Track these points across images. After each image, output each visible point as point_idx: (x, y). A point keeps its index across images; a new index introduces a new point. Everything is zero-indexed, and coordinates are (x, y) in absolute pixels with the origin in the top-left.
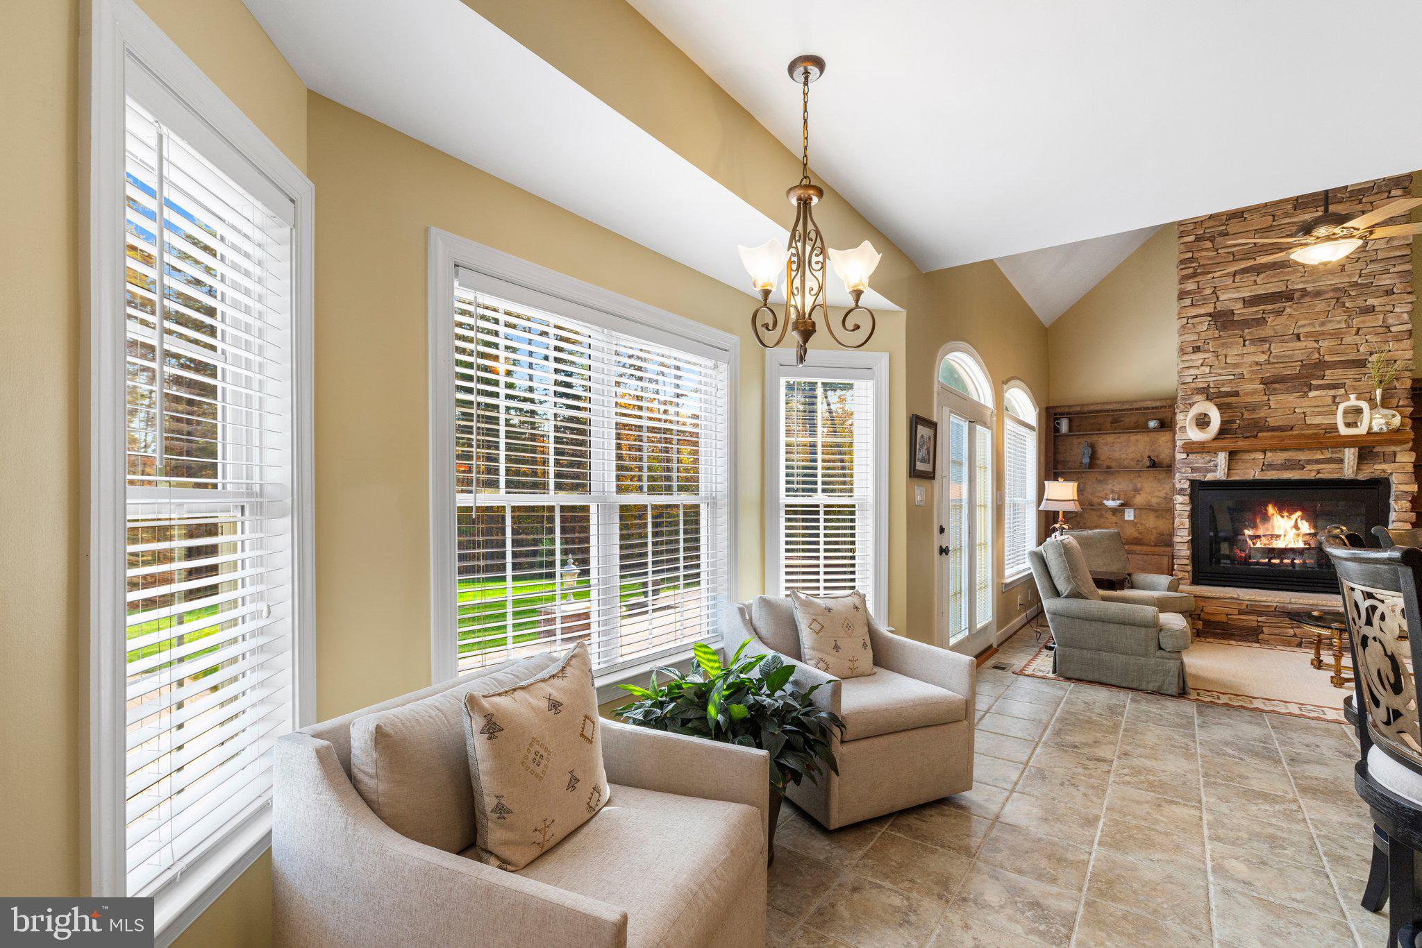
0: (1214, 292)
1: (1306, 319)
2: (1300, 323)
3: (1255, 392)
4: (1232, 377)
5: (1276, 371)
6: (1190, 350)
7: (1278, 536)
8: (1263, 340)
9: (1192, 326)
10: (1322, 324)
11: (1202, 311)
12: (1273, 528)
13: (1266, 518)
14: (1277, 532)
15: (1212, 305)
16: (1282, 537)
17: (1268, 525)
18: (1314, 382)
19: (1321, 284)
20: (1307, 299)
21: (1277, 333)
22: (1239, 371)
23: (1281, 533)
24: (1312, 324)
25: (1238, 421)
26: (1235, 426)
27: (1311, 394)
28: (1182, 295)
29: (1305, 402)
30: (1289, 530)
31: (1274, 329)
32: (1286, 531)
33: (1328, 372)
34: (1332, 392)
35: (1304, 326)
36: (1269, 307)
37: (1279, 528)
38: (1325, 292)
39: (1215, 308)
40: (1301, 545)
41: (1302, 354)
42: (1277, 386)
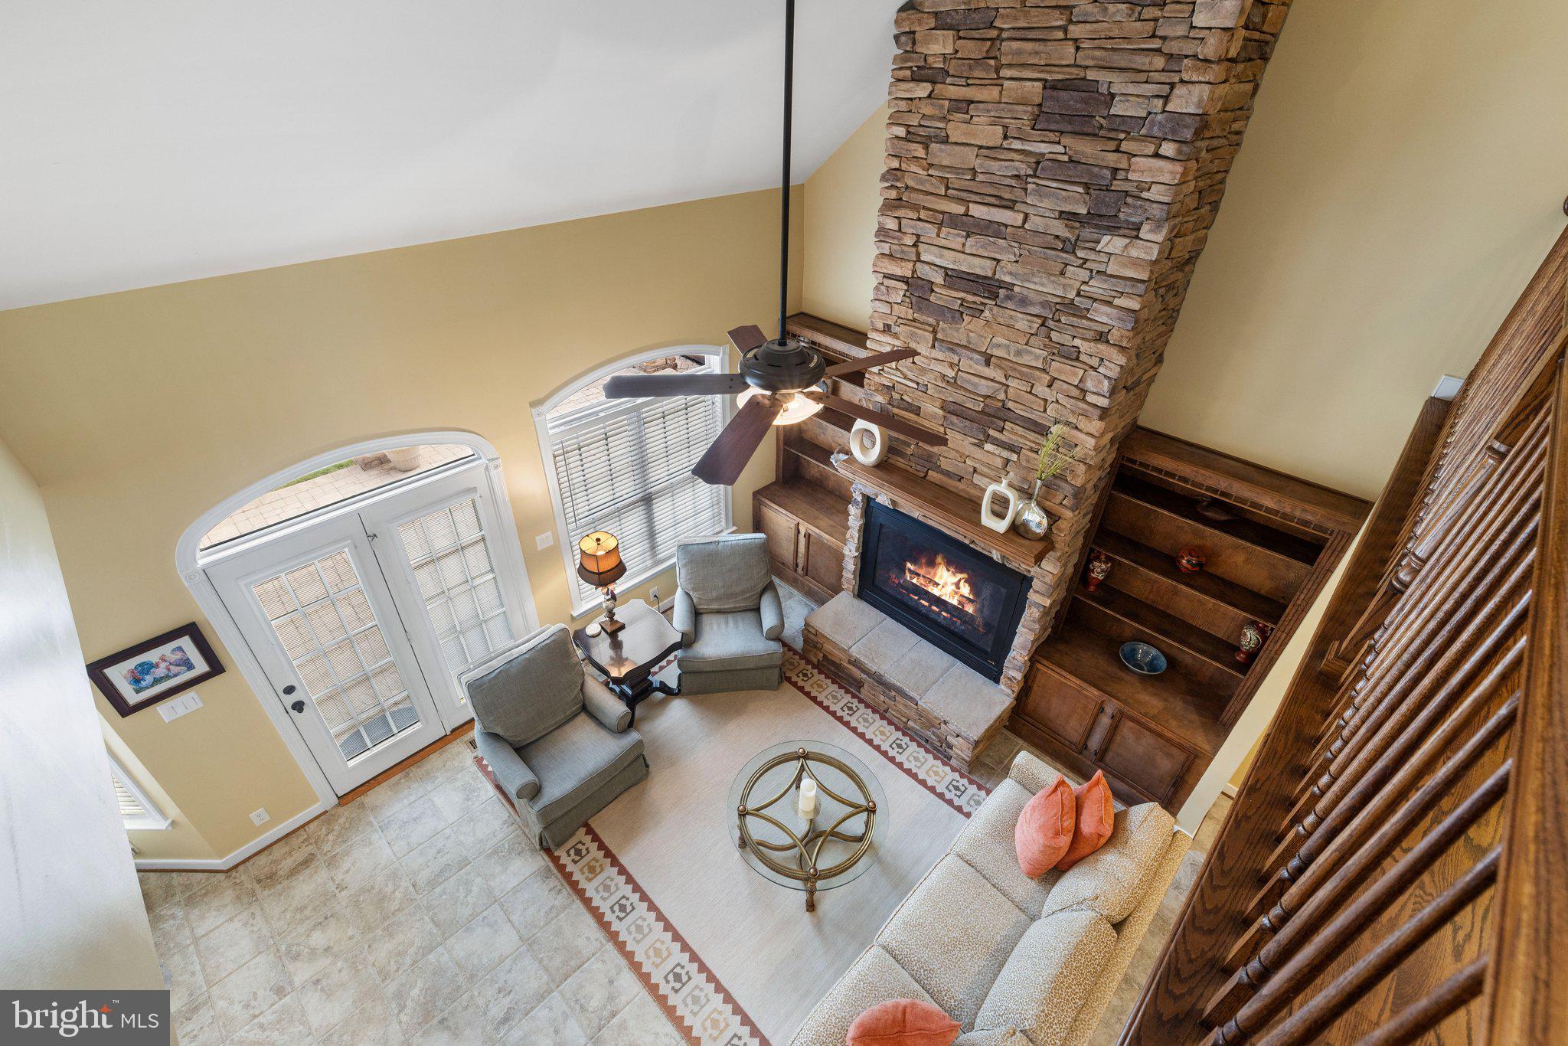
0: (915, 245)
1: (1003, 336)
2: (998, 340)
3: (934, 416)
4: (915, 386)
5: (959, 399)
6: (880, 326)
7: (937, 584)
8: (953, 347)
9: (885, 291)
10: (1018, 353)
11: (898, 272)
12: (935, 575)
13: (932, 564)
14: (936, 580)
15: (910, 265)
16: (940, 587)
17: (932, 572)
18: (991, 432)
19: (1032, 286)
20: (1010, 304)
21: (969, 342)
22: (923, 380)
23: (941, 582)
24: (1007, 347)
25: (912, 447)
26: (909, 451)
27: (988, 447)
28: (882, 233)
29: (977, 453)
30: (949, 583)
31: (968, 336)
32: (946, 583)
33: (1008, 425)
34: (1005, 454)
35: (999, 346)
36: (970, 298)
37: (941, 577)
38: (1032, 304)
39: (914, 271)
40: (955, 602)
41: (988, 387)
42: (954, 419)
